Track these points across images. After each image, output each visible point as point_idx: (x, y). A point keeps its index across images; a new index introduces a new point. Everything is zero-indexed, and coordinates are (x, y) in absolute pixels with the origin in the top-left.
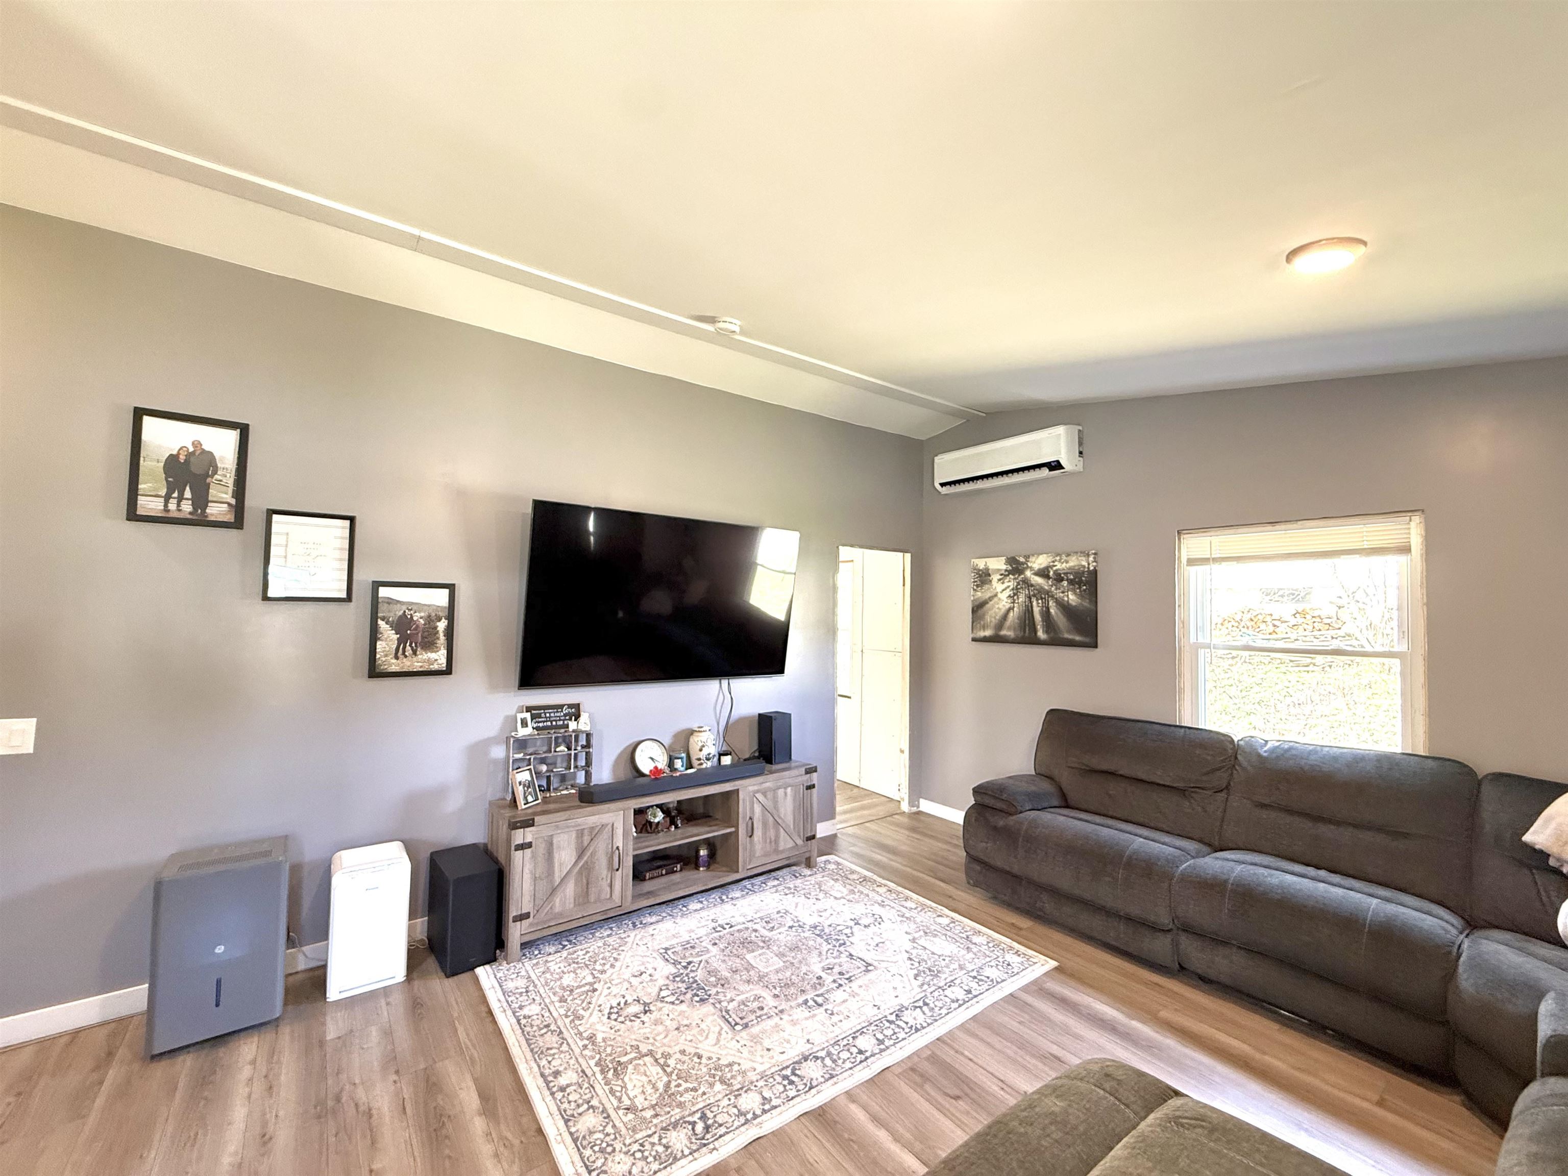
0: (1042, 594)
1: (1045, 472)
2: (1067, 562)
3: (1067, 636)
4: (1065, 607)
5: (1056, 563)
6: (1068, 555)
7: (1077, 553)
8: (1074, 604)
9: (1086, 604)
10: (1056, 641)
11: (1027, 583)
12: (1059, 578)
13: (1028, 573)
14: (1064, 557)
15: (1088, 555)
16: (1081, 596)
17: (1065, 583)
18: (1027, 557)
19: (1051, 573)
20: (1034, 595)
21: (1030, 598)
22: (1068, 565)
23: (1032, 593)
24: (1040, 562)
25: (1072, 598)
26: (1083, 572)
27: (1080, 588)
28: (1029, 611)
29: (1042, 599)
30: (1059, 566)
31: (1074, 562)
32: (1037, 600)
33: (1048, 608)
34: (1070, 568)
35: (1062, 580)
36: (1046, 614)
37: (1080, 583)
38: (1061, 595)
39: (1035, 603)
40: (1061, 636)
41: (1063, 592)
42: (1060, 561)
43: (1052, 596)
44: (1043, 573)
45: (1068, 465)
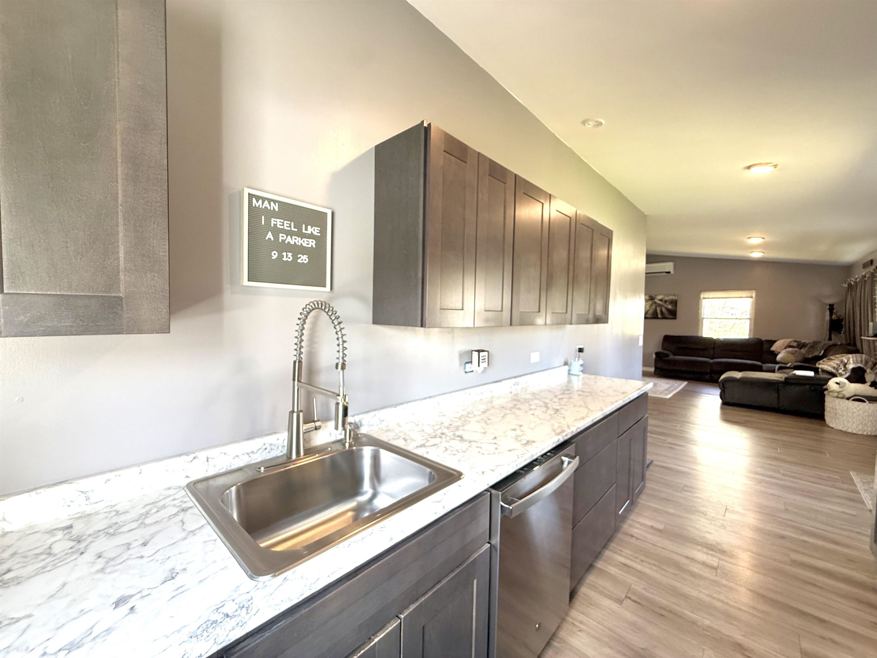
0: (660, 305)
1: (665, 274)
3: (667, 316)
4: (668, 310)
6: (668, 296)
7: (672, 295)
9: (674, 308)
10: (664, 318)
11: (655, 303)
12: (666, 301)
13: (656, 300)
15: (675, 296)
16: (673, 306)
17: (668, 303)
18: (656, 296)
19: (663, 300)
21: (656, 307)
22: (669, 298)
23: (657, 305)
24: (660, 297)
25: (670, 307)
26: (674, 300)
27: (672, 304)
28: (656, 310)
29: (660, 307)
30: (666, 298)
31: (671, 298)
33: (662, 309)
36: (661, 311)
39: (658, 308)
41: (667, 305)
43: (664, 306)
44: (661, 300)
45: (672, 272)
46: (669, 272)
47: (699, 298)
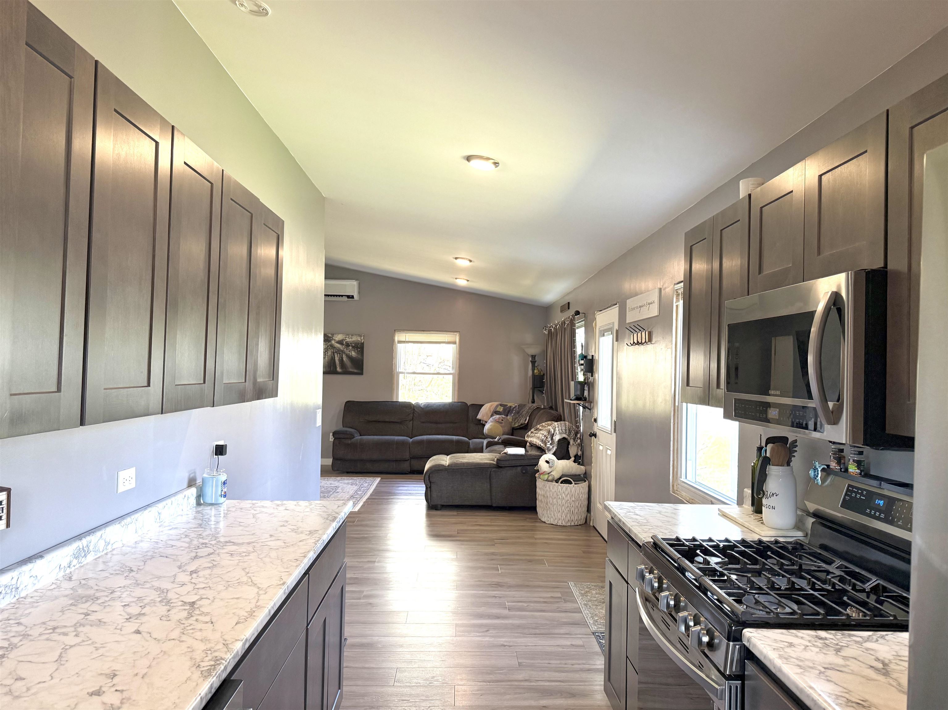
0: (339, 351)
1: (345, 299)
2: (352, 338)
3: (351, 370)
4: (350, 357)
5: (347, 339)
6: (352, 335)
7: (356, 335)
8: (354, 356)
9: (360, 357)
10: (346, 372)
11: (332, 346)
12: (348, 345)
13: (333, 342)
14: (350, 336)
15: (361, 336)
16: (358, 353)
17: (351, 347)
18: (333, 335)
19: (344, 342)
20: (336, 352)
21: (334, 353)
22: (352, 340)
23: (334, 351)
24: (339, 337)
25: (353, 354)
26: (359, 343)
27: (357, 350)
28: (334, 360)
29: (339, 354)
30: (348, 340)
31: (355, 339)
32: (337, 354)
33: (342, 358)
34: (353, 341)
35: (349, 346)
36: (341, 361)
37: (357, 348)
38: (349, 352)
39: (336, 356)
40: (348, 370)
41: (349, 351)
42: (348, 338)
43: (345, 353)
44: (340, 342)
45: (356, 297)
46: (351, 297)
47: (393, 340)
